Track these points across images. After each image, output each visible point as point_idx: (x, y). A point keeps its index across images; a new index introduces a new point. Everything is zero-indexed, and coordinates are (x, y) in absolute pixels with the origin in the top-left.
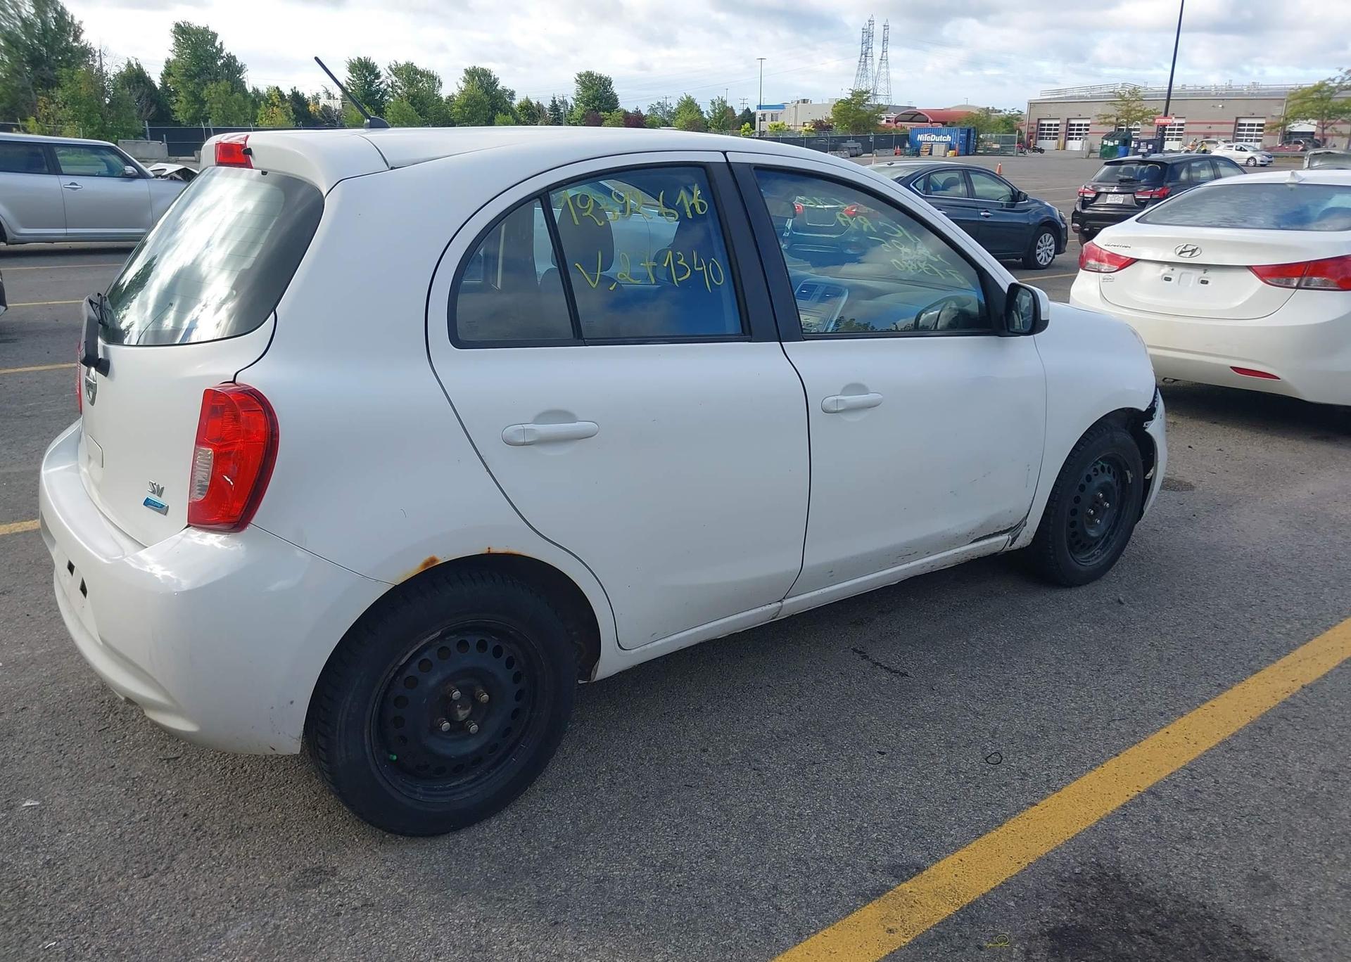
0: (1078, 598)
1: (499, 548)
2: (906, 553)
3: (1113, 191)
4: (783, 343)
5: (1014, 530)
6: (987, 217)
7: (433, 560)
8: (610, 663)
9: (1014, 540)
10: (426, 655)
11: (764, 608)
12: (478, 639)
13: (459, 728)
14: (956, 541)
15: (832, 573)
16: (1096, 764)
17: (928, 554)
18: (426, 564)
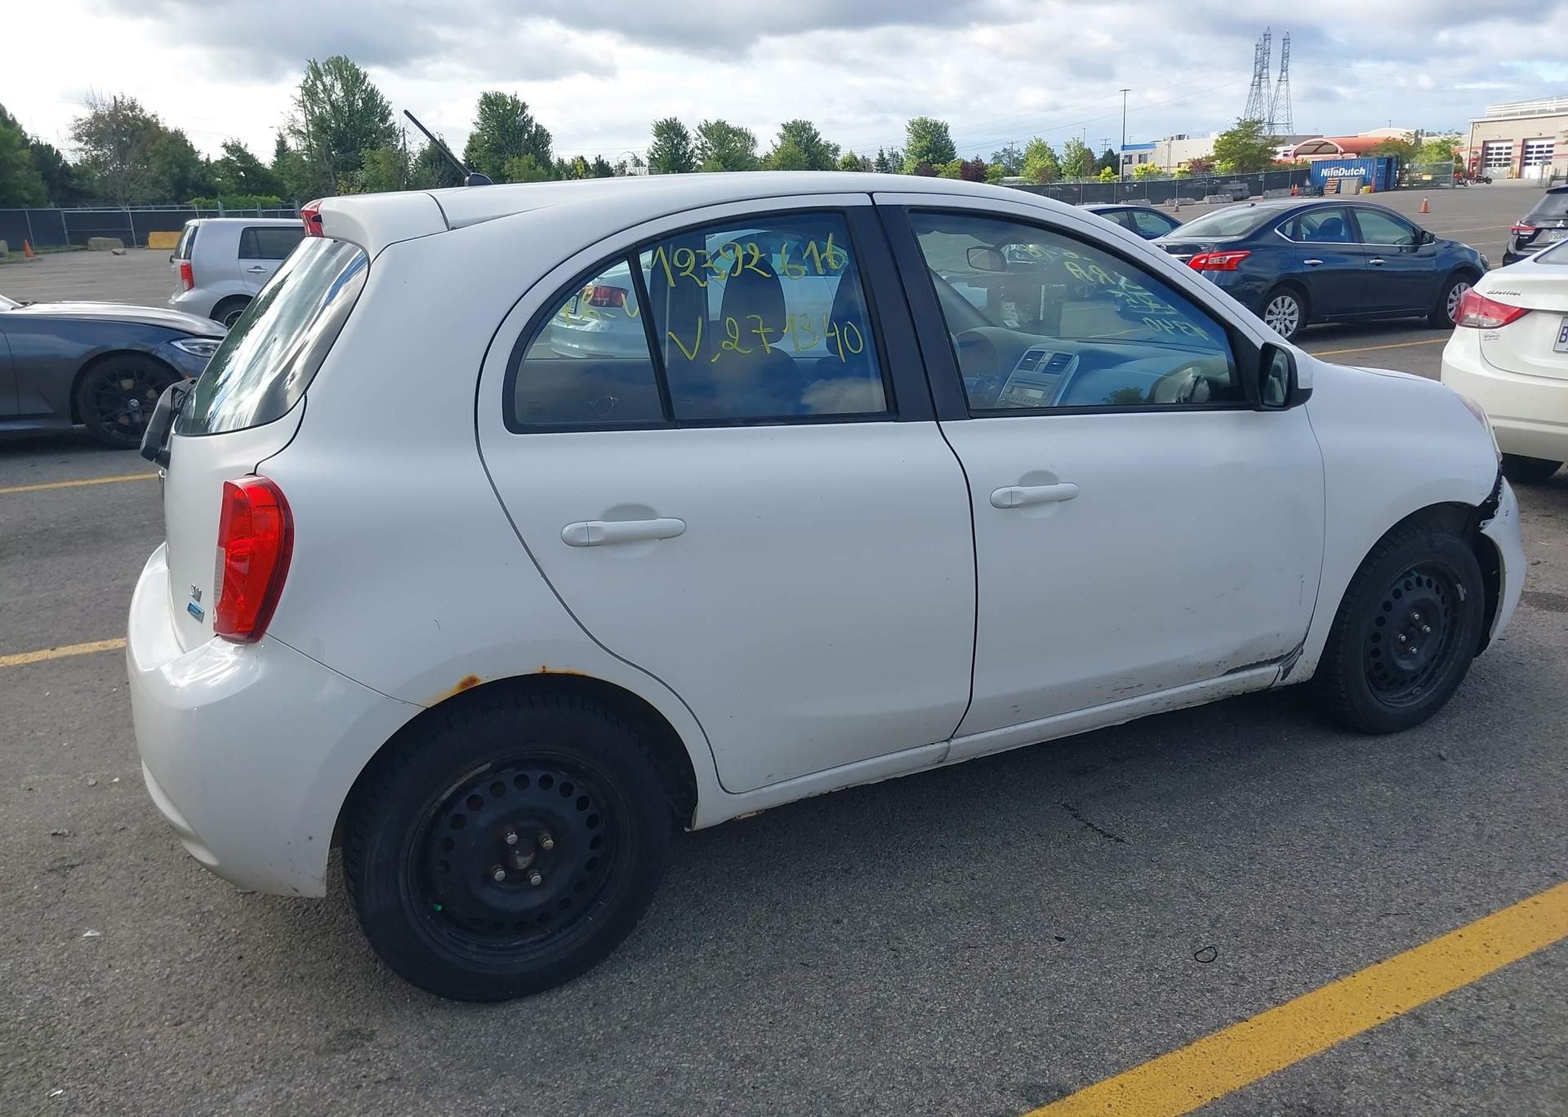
0: (1383, 751)
1: (557, 667)
2: (1126, 686)
3: (1558, 226)
4: (940, 423)
5: (1286, 659)
6: (1378, 265)
7: (473, 680)
8: (711, 809)
9: (1286, 672)
10: (477, 791)
11: (924, 749)
12: (540, 774)
13: (518, 877)
14: (1200, 671)
15: (1017, 710)
16: (1346, 970)
17: (1160, 687)
18: (465, 684)
